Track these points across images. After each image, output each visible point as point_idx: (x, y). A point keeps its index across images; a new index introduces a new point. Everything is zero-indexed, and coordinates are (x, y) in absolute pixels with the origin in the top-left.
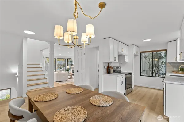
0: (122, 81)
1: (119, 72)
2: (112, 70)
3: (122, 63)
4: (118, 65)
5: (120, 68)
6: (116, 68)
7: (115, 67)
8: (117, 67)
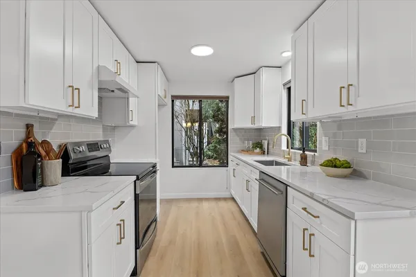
0: (121, 225)
1: (102, 169)
2: (55, 166)
3: (114, 128)
4: (96, 135)
5: (109, 149)
6: (83, 148)
7: (79, 144)
8: (94, 146)
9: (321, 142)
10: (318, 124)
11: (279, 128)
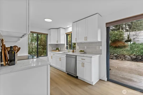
9: (77, 47)
10: (76, 43)
11: (64, 44)
